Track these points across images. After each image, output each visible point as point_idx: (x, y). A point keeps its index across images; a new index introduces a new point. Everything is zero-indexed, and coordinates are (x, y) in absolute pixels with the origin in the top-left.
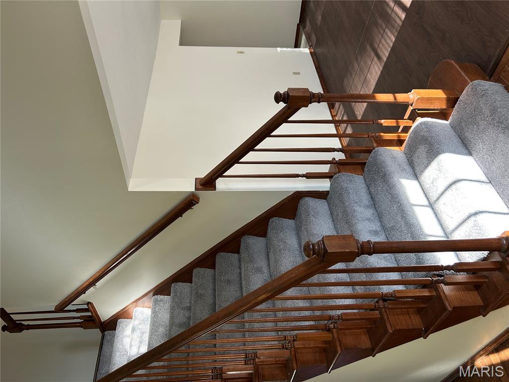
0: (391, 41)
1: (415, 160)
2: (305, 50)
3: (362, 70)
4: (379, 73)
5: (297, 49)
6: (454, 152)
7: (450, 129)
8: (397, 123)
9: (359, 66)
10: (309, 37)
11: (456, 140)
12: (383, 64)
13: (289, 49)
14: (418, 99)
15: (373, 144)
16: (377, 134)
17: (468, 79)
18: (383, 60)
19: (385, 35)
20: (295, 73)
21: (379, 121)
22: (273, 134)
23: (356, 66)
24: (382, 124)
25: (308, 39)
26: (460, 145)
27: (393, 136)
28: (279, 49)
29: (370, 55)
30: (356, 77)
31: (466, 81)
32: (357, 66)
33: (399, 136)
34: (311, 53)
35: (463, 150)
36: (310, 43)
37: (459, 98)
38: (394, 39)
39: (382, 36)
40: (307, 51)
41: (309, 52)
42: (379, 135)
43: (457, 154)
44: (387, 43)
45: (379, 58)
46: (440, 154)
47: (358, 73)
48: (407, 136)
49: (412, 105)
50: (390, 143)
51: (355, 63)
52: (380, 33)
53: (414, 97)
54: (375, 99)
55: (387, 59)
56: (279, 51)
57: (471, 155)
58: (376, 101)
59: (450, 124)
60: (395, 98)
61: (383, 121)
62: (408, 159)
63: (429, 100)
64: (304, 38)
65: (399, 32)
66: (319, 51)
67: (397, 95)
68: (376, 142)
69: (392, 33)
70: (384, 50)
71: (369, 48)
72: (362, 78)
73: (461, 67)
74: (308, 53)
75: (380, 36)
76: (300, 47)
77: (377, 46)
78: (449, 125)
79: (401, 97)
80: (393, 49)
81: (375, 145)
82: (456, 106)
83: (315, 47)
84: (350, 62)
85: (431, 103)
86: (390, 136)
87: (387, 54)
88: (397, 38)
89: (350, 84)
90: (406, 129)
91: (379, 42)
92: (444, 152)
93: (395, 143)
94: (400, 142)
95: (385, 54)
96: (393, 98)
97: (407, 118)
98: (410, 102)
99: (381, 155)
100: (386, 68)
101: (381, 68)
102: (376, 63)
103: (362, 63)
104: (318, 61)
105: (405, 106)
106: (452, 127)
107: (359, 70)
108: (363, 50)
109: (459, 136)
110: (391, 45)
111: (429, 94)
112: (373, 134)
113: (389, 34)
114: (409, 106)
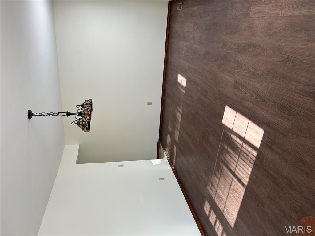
20: (160, 179)
76: (160, 159)
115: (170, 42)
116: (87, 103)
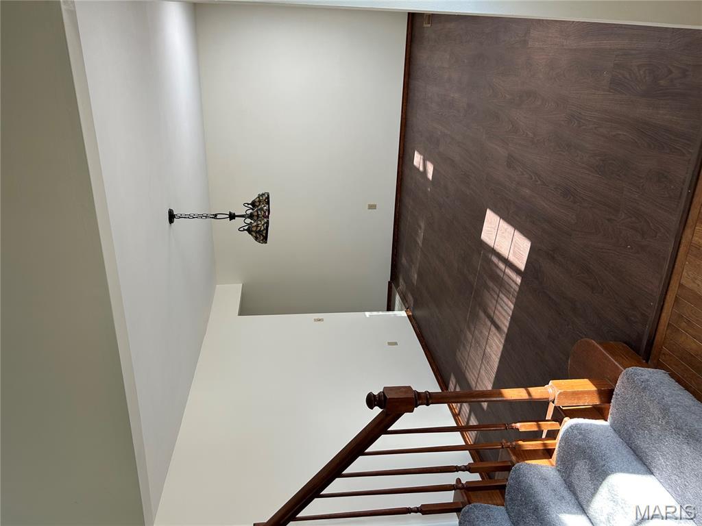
0: (510, 309)
1: (576, 482)
2: (401, 314)
3: (478, 342)
4: (501, 347)
5: (390, 313)
6: (628, 471)
7: (611, 433)
8: (539, 426)
9: (473, 336)
10: (404, 296)
11: (625, 451)
12: (504, 335)
13: (381, 313)
14: (560, 394)
15: (510, 457)
16: (514, 443)
17: (619, 365)
18: (503, 331)
19: (500, 301)
20: (390, 344)
21: (513, 425)
22: (367, 451)
23: (469, 336)
24: (518, 429)
25: (404, 299)
26: (632, 458)
27: (536, 445)
28: (367, 314)
29: (486, 324)
30: (472, 350)
31: (618, 368)
32: (471, 336)
33: (545, 445)
34: (409, 316)
35: (639, 466)
36: (406, 304)
37: (613, 390)
38: (512, 306)
39: (497, 301)
40: (404, 314)
41: (406, 315)
42: (516, 445)
43: (632, 473)
44: (506, 311)
45: (498, 328)
46: (608, 474)
47: (473, 344)
48: (556, 444)
49: (553, 402)
50: (534, 454)
51: (468, 332)
52: (494, 298)
53: (553, 390)
54: (503, 397)
55: (508, 329)
56: (368, 316)
57: (652, 474)
58: (504, 399)
59: (611, 426)
60: (529, 394)
61: (518, 425)
62: (565, 480)
63: (576, 394)
64: (398, 298)
65: (517, 298)
66: (418, 313)
67: (531, 389)
68: (514, 454)
69: (508, 298)
70: (502, 318)
71: (482, 314)
72: (480, 352)
73: (606, 349)
74: (405, 317)
75: (495, 302)
76: (393, 310)
77: (492, 314)
78: (610, 428)
79: (537, 392)
80: (512, 318)
81: (514, 458)
82: (612, 401)
83: (413, 309)
84: (461, 331)
85: (579, 399)
86: (532, 445)
87: (507, 324)
88: (515, 305)
89: (464, 358)
90: (552, 434)
91: (493, 308)
92: (613, 472)
93: (540, 453)
94: (548, 453)
95: (505, 324)
96: (527, 395)
97: (550, 418)
98: (551, 398)
99: (524, 475)
100: (509, 341)
101: (503, 341)
102: (495, 334)
103: (476, 332)
104: (419, 327)
105: (544, 404)
106: (615, 430)
107: (473, 341)
108: (475, 317)
109: (628, 444)
110: (511, 313)
111: (572, 386)
112: (509, 444)
113: (505, 299)
114: (549, 403)
115: (411, 87)
116: (261, 198)
